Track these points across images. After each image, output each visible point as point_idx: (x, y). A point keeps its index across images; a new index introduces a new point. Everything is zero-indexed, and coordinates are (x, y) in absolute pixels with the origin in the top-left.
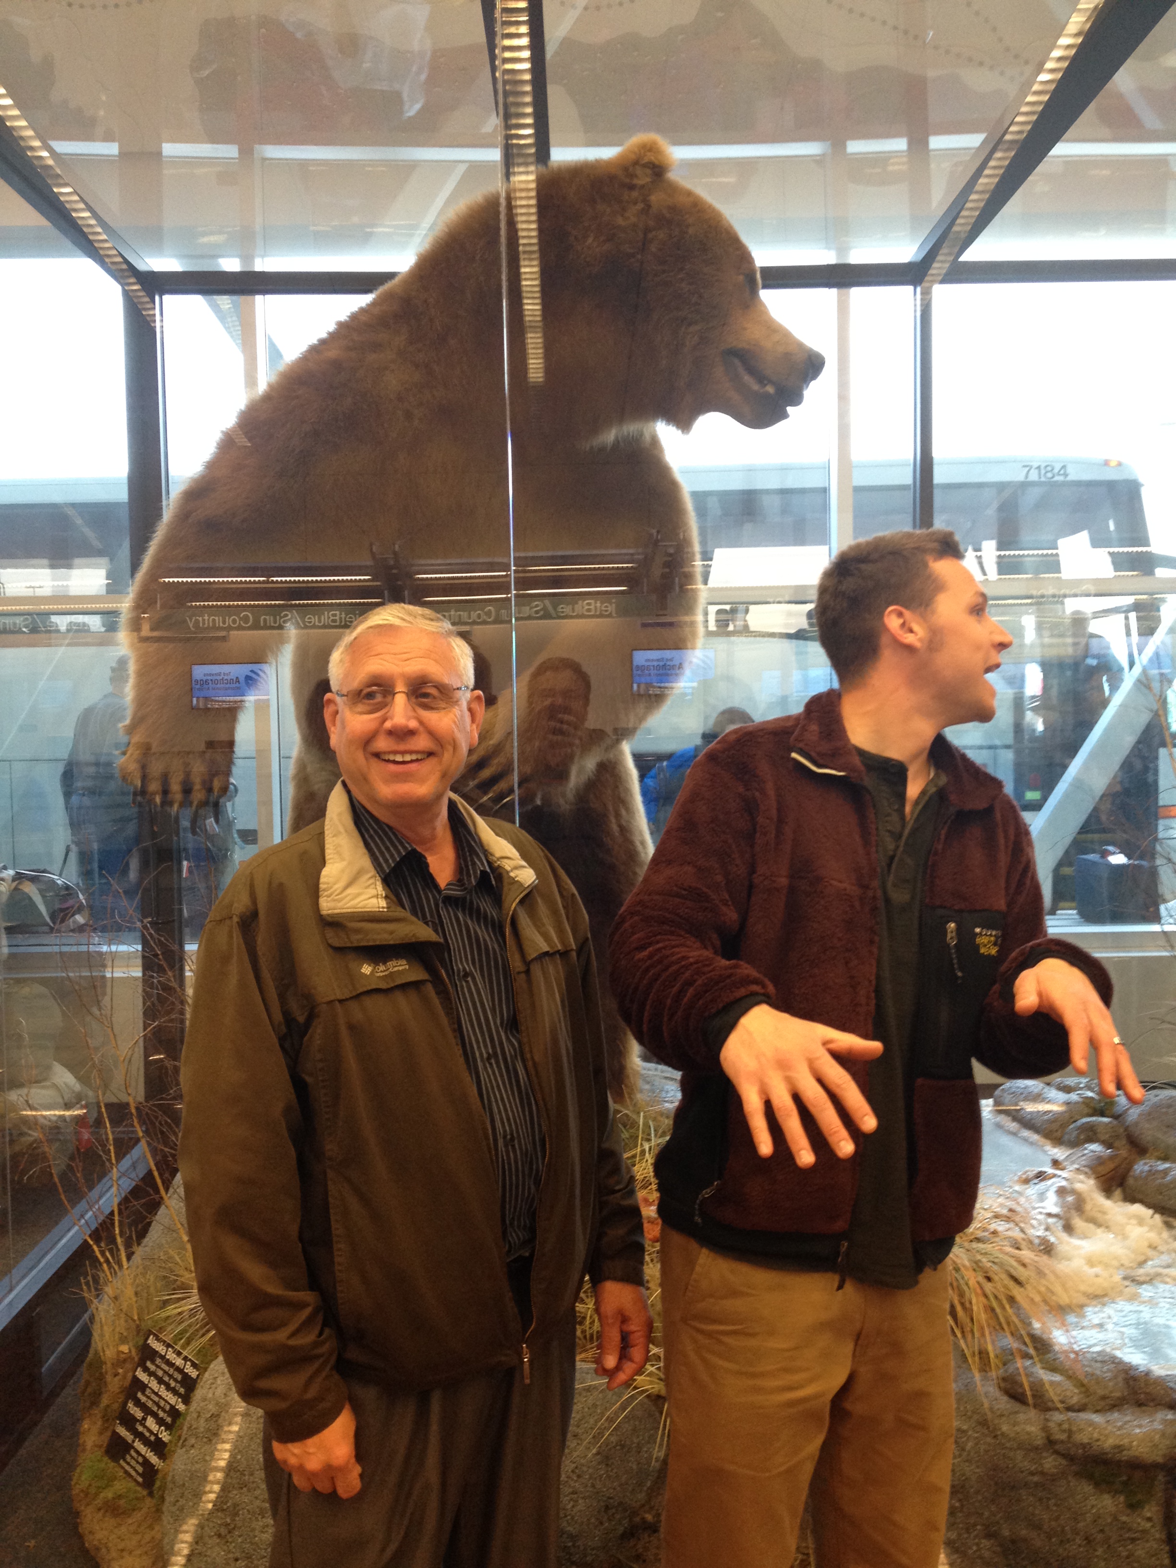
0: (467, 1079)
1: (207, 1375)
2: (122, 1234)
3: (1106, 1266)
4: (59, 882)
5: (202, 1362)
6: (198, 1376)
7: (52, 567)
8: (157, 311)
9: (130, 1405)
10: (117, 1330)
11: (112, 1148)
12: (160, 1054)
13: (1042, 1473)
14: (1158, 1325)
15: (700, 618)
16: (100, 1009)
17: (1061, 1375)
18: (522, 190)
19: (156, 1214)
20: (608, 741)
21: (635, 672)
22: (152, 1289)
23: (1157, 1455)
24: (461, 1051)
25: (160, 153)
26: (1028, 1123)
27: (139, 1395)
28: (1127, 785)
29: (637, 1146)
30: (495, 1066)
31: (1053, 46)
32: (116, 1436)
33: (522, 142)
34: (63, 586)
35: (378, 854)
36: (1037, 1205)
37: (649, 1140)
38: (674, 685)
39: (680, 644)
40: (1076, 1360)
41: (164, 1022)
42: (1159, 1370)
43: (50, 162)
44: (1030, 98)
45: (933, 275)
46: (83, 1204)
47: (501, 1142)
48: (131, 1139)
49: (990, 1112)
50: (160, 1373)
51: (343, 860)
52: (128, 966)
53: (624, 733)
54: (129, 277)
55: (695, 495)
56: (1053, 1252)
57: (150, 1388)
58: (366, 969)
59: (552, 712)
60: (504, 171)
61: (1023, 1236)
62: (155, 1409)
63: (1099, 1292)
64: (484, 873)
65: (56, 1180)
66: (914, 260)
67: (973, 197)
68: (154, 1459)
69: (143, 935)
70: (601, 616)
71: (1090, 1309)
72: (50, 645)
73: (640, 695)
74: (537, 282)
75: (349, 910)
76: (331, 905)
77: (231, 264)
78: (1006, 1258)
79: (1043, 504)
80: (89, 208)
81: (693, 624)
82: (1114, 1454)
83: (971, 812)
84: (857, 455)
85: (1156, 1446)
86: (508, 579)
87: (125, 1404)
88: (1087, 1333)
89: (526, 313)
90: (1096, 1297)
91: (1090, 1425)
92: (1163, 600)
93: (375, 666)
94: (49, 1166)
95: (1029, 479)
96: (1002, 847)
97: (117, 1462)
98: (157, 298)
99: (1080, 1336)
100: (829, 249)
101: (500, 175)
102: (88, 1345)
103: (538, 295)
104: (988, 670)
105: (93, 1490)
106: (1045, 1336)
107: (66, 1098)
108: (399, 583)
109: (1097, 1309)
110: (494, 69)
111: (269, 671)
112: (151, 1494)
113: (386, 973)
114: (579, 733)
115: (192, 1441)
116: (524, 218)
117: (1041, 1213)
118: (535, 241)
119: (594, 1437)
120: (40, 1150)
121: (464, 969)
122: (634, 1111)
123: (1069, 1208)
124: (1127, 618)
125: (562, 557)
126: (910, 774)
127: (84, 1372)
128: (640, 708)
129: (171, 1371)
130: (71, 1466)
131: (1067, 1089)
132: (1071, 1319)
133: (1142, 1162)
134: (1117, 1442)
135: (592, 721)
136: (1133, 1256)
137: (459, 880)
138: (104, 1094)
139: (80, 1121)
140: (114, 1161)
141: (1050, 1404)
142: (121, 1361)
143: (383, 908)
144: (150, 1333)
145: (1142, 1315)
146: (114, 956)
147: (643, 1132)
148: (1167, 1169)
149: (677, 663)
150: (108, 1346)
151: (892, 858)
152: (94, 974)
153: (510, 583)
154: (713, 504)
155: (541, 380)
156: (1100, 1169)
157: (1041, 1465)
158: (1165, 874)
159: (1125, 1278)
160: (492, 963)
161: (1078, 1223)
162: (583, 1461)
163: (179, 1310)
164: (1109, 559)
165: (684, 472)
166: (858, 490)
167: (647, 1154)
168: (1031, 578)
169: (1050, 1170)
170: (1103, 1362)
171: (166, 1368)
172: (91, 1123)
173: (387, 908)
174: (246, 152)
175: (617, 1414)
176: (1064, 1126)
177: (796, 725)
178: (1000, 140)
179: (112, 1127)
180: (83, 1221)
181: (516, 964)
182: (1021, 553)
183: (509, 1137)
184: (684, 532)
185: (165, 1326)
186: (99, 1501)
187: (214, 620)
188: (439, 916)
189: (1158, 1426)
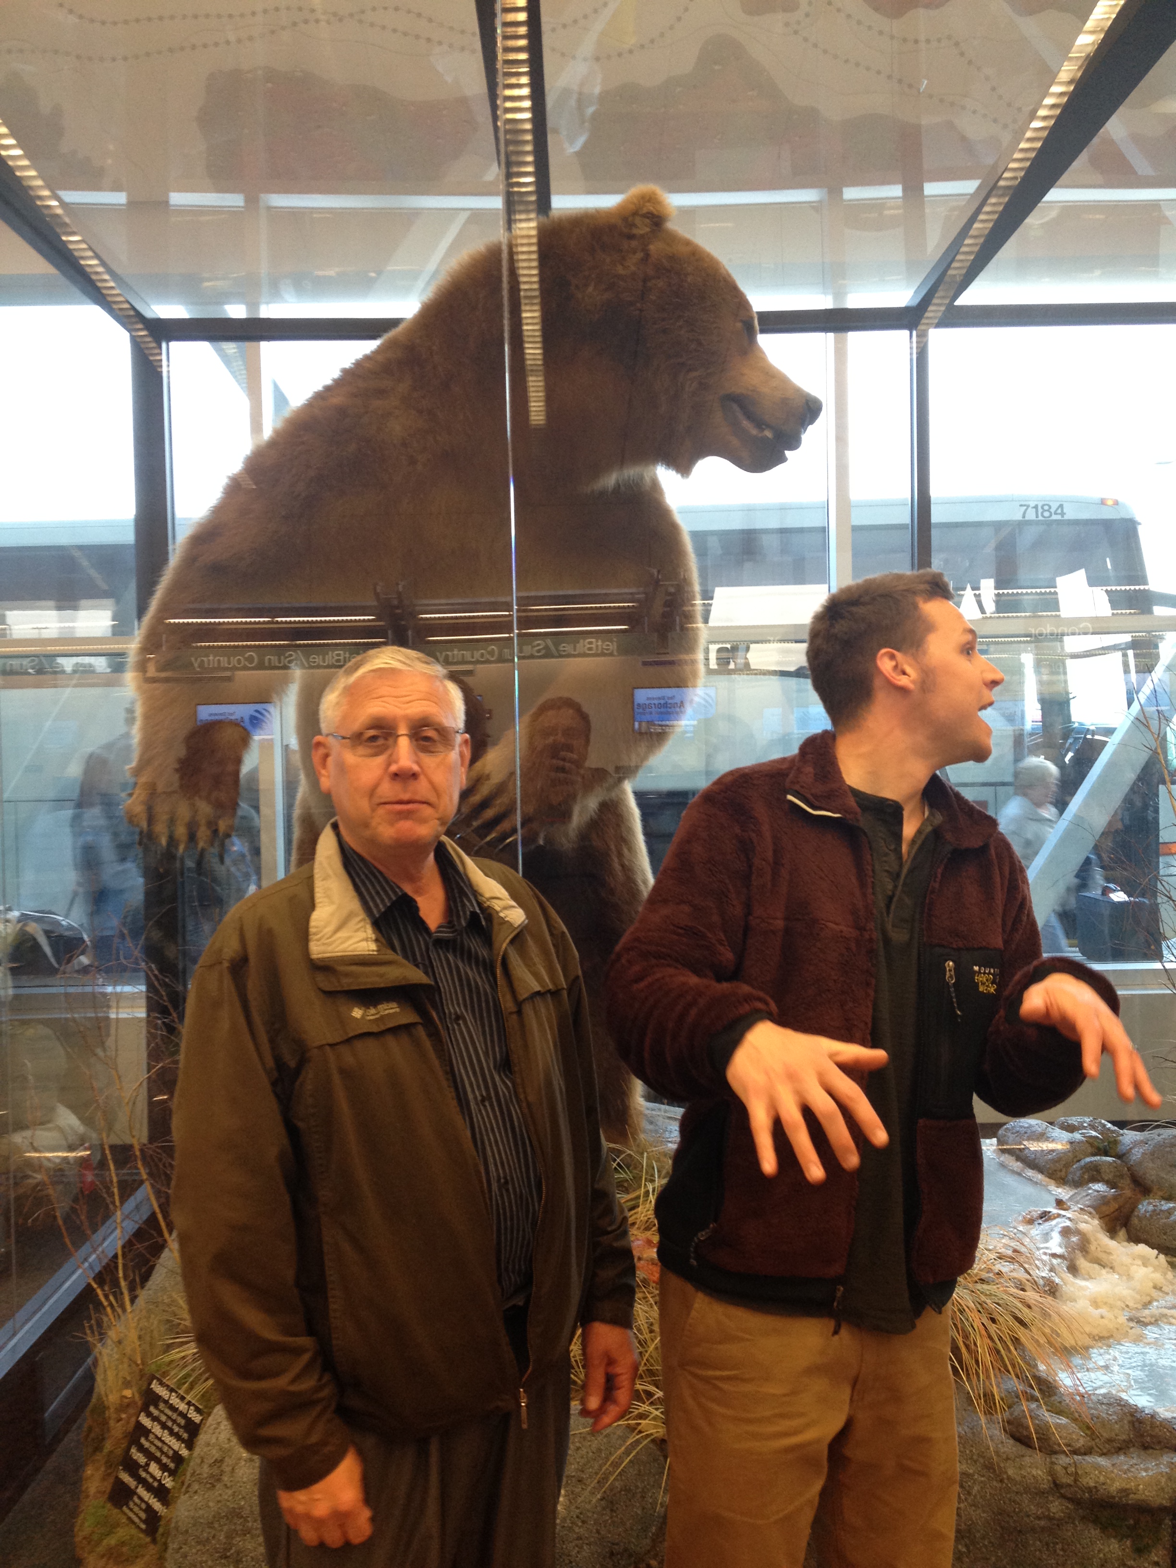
0: (459, 1121)
1: (210, 1419)
2: (125, 1277)
3: (1111, 1307)
4: (64, 923)
5: (206, 1407)
6: (202, 1420)
7: (59, 608)
8: (164, 357)
9: (133, 1450)
10: (121, 1374)
11: (116, 1190)
12: (164, 1095)
13: (1050, 1519)
14: (1164, 1367)
15: (700, 656)
16: (104, 1050)
17: (1068, 1418)
18: (523, 237)
19: (159, 1257)
20: (611, 781)
21: (636, 710)
22: (156, 1333)
23: (1163, 1498)
24: (454, 1094)
25: (167, 202)
26: (1031, 1162)
27: (143, 1440)
28: (1127, 822)
29: (640, 1187)
30: (488, 1108)
31: (1046, 94)
32: (119, 1483)
33: (524, 190)
34: (69, 627)
35: (367, 897)
36: (1042, 1246)
37: (652, 1181)
38: (675, 723)
39: (681, 682)
40: (1082, 1403)
41: (169, 1064)
42: (1165, 1412)
43: (59, 211)
44: (1023, 145)
45: (928, 318)
46: (85, 1249)
47: (495, 1186)
48: (135, 1181)
49: (994, 1151)
50: (163, 1418)
51: (332, 903)
52: (132, 1007)
53: (625, 772)
54: (136, 323)
55: (695, 535)
56: (1057, 1294)
57: (153, 1433)
58: (357, 1013)
59: (555, 751)
60: (506, 217)
61: (1028, 1277)
62: (158, 1454)
63: (1105, 1334)
64: (474, 914)
65: (60, 1222)
66: (909, 305)
67: (968, 241)
68: (157, 1505)
69: (147, 976)
70: (603, 654)
71: (1095, 1351)
72: (55, 687)
73: (641, 733)
74: (537, 327)
75: (339, 954)
76: (322, 948)
77: (237, 311)
78: (1011, 1299)
79: (1040, 544)
80: (97, 256)
81: (694, 662)
82: (1120, 1498)
83: (967, 850)
84: (856, 494)
85: (1163, 1489)
86: (510, 618)
87: (128, 1449)
88: (1093, 1375)
89: (528, 357)
90: (1101, 1338)
91: (1096, 1469)
92: (1162, 638)
93: (375, 708)
94: (53, 1209)
95: (1027, 518)
96: (998, 885)
97: (121, 1508)
98: (164, 345)
99: (1085, 1378)
100: (825, 293)
101: (501, 223)
102: (90, 1391)
103: (539, 339)
104: (984, 707)
105: (95, 1537)
106: (1050, 1379)
107: (70, 1138)
108: (403, 623)
109: (1102, 1351)
110: (495, 118)
111: (274, 711)
112: (154, 1541)
113: (377, 1016)
114: (582, 772)
115: (196, 1486)
116: (525, 264)
117: (1045, 1254)
118: (536, 286)
119: (598, 1482)
120: (44, 1193)
121: (456, 1013)
122: (638, 1152)
123: (1074, 1249)
124: (1125, 655)
125: (564, 596)
126: (906, 814)
127: (87, 1419)
128: (642, 748)
129: (175, 1416)
130: (74, 1513)
131: (1071, 1129)
132: (1077, 1360)
133: (1145, 1203)
134: (1124, 1485)
135: (593, 761)
136: (1138, 1297)
137: (450, 922)
138: (108, 1136)
139: (83, 1163)
140: (118, 1203)
141: (1056, 1447)
142: (124, 1407)
143: (373, 951)
144: (153, 1377)
145: (1148, 1356)
146: (119, 996)
147: (647, 1173)
148: (1170, 1209)
149: (677, 700)
150: (112, 1392)
151: (890, 899)
152: (99, 1015)
153: (512, 622)
154: (713, 543)
155: (541, 422)
156: (1104, 1208)
157: (1049, 1510)
158: (1166, 912)
159: (1130, 1319)
160: (484, 1005)
161: (1082, 1263)
162: (588, 1507)
163: (183, 1354)
164: (1106, 598)
165: (683, 511)
166: (856, 529)
167: (651, 1195)
168: (1030, 617)
169: (1055, 1211)
170: (1109, 1404)
171: (170, 1413)
172: (94, 1166)
173: (377, 951)
174: (252, 201)
175: (621, 1459)
176: (1067, 1165)
177: (791, 768)
178: (995, 186)
179: (116, 1169)
180: (86, 1264)
181: (507, 1004)
182: (1020, 591)
183: (502, 1181)
184: (685, 571)
185: (168, 1371)
186: (101, 1549)
187: (219, 661)
188: (429, 957)
189: (1164, 1469)
